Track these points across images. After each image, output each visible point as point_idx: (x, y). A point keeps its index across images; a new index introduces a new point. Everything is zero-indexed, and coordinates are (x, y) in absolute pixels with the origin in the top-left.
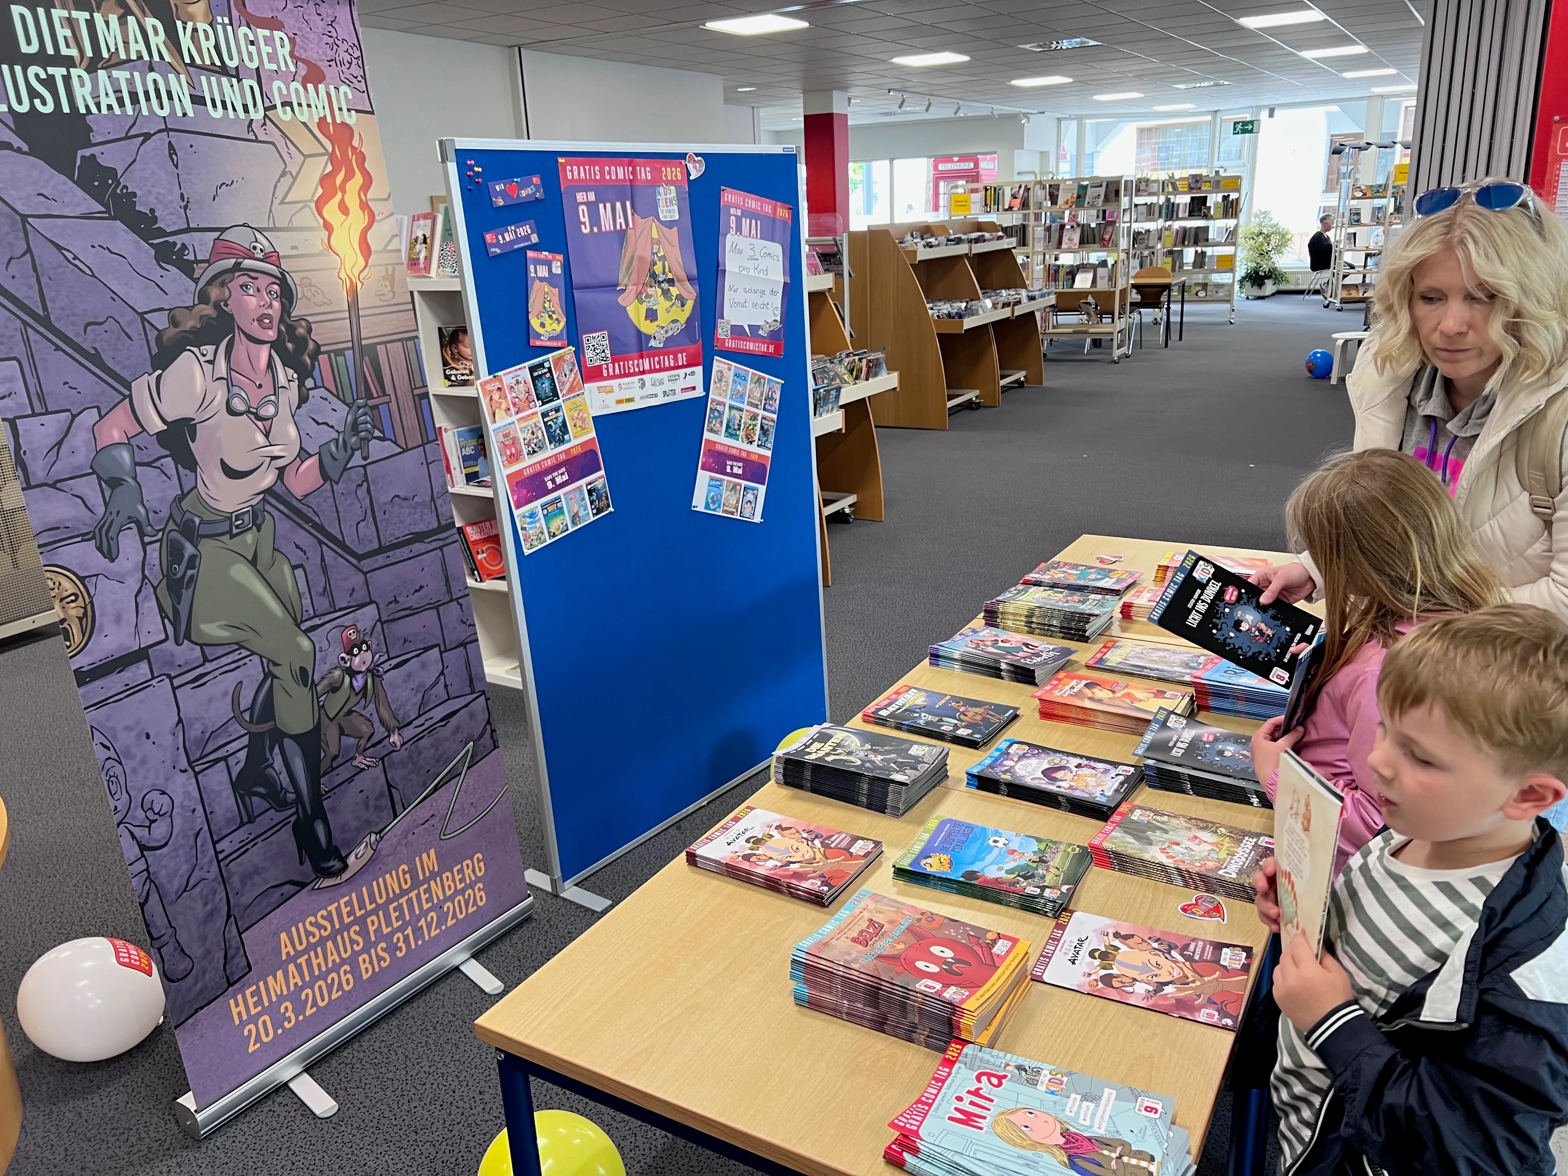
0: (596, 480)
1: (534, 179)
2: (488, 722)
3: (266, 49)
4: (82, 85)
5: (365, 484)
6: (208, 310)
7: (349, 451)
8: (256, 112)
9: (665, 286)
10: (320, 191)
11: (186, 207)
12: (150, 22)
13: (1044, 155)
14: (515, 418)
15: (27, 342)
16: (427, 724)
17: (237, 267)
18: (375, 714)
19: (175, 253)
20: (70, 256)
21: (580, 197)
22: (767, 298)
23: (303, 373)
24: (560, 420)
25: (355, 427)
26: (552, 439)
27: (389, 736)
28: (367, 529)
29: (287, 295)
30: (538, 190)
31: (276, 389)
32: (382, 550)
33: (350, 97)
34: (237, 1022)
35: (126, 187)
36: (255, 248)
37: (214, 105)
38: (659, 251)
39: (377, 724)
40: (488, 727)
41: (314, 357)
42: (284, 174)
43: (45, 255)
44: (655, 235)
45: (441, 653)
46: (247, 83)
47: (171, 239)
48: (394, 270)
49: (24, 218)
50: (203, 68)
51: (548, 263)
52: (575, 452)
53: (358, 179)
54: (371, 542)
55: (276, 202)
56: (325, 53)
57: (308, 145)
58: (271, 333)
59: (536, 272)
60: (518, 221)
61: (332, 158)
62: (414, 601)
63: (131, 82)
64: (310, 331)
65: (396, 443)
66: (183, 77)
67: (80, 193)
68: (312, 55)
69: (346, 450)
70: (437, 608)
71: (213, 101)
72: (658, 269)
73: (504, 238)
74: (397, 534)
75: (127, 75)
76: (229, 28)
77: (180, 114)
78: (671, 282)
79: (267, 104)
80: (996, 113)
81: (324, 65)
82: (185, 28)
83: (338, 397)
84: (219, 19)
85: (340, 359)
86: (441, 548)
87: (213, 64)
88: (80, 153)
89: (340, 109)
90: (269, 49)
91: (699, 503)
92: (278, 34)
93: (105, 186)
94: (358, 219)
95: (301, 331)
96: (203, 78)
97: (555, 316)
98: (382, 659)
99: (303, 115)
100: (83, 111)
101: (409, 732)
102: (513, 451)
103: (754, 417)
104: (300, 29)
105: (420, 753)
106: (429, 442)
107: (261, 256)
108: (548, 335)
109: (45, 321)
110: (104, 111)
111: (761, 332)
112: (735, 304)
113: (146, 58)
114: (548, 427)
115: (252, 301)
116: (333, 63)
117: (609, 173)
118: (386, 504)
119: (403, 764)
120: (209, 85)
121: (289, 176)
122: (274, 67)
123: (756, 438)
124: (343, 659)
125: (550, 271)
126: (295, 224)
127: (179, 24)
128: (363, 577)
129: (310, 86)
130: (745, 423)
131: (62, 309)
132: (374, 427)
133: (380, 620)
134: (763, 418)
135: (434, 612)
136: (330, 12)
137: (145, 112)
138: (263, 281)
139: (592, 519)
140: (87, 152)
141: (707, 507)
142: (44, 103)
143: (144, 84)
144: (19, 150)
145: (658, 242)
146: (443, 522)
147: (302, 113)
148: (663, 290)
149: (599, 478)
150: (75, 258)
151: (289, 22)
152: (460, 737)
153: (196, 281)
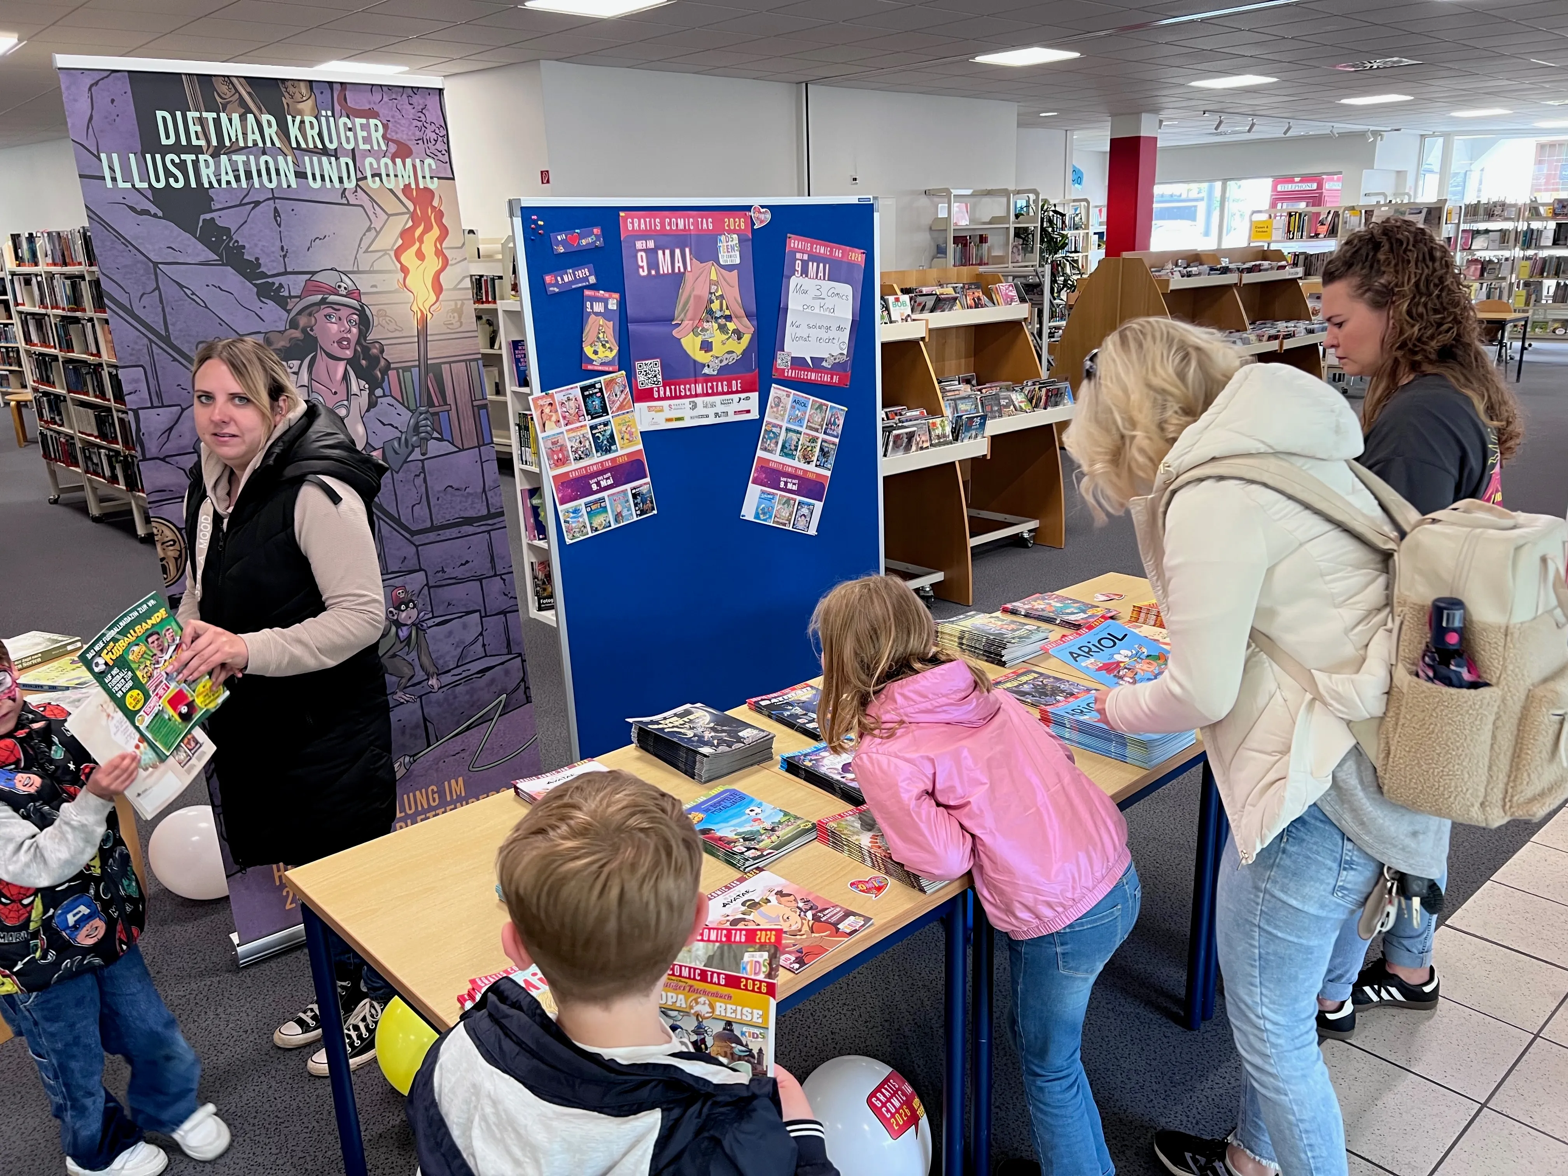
0: (641, 486)
1: (595, 231)
2: (523, 680)
3: (361, 134)
4: (207, 167)
5: (422, 475)
6: (297, 334)
7: (410, 448)
8: (350, 182)
9: (722, 321)
10: (400, 242)
11: (285, 256)
12: (265, 118)
13: (1400, 174)
14: (564, 429)
15: (151, 354)
16: (464, 675)
17: (323, 301)
18: (417, 660)
19: (274, 291)
20: (189, 292)
21: (639, 245)
22: (833, 333)
23: (374, 384)
24: (608, 432)
25: (416, 429)
26: (599, 448)
27: (428, 679)
28: (421, 511)
29: (364, 322)
30: (598, 239)
31: (349, 395)
32: (433, 528)
33: (434, 167)
34: (278, 883)
35: (237, 241)
36: (340, 287)
37: (314, 178)
38: (717, 291)
39: (418, 668)
40: (522, 684)
41: (385, 372)
42: (369, 229)
43: (169, 291)
44: (714, 276)
45: (481, 617)
46: (343, 160)
47: (270, 280)
48: (463, 304)
49: (156, 264)
50: (307, 150)
51: (605, 301)
52: (620, 461)
53: (436, 232)
54: (424, 521)
55: (361, 251)
56: (414, 134)
57: (392, 205)
58: (348, 352)
59: (592, 307)
60: (577, 265)
61: (413, 216)
62: (459, 572)
63: (247, 163)
64: (382, 351)
65: (452, 444)
66: (289, 158)
67: (200, 246)
68: (402, 137)
69: (407, 446)
70: (480, 581)
71: (314, 175)
72: (715, 306)
73: (562, 279)
74: (448, 517)
75: (244, 158)
76: (331, 119)
77: (285, 186)
78: (729, 318)
79: (360, 175)
80: (1335, 131)
81: (412, 144)
82: (294, 121)
83: (403, 404)
84: (324, 113)
85: (407, 374)
86: (489, 532)
87: (316, 147)
88: (202, 217)
89: (424, 177)
90: (365, 134)
91: (748, 512)
92: (373, 122)
93: (220, 241)
94: (432, 264)
95: (374, 351)
96: (307, 159)
97: (608, 345)
98: (427, 617)
99: (391, 184)
100: (206, 185)
101: (447, 679)
102: (561, 456)
103: (814, 440)
104: (393, 117)
105: (455, 697)
106: (484, 445)
107: (344, 293)
108: (600, 361)
109: (167, 340)
110: (224, 185)
111: (824, 364)
112: (795, 339)
113: (261, 144)
114: (595, 438)
115: (334, 328)
116: (420, 142)
117: (670, 224)
118: (439, 492)
119: (439, 704)
120: (309, 164)
121: (373, 231)
122: (368, 147)
123: (815, 459)
124: (391, 612)
125: (606, 307)
126: (375, 268)
127: (289, 118)
128: (414, 549)
129: (398, 161)
130: (803, 445)
131: (180, 331)
132: (434, 429)
133: (427, 585)
134: (823, 441)
135: (478, 583)
136: (421, 102)
137: (257, 185)
138: (345, 312)
139: (635, 519)
140: (208, 216)
141: (757, 516)
142: (177, 181)
143: (258, 164)
144: (155, 216)
145: (716, 283)
146: (492, 511)
147: (389, 182)
148: (719, 325)
149: (645, 484)
150: (193, 294)
151: (383, 111)
152: (494, 688)
153: (289, 312)
